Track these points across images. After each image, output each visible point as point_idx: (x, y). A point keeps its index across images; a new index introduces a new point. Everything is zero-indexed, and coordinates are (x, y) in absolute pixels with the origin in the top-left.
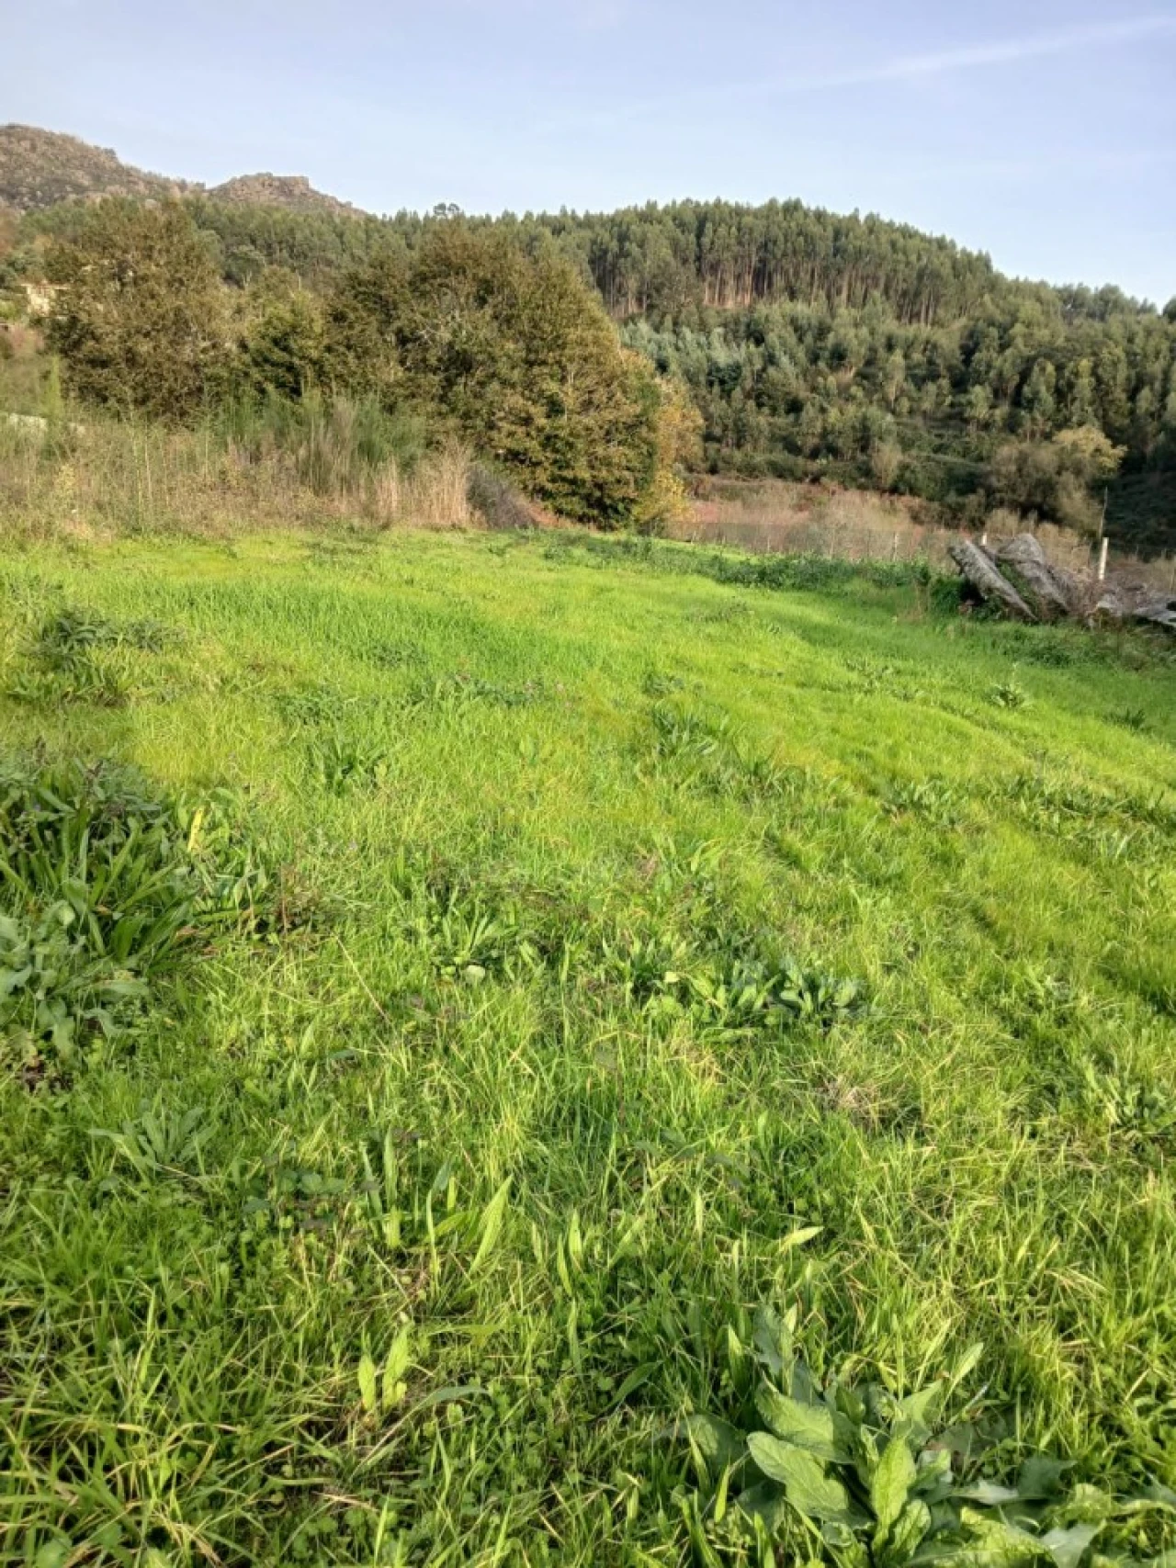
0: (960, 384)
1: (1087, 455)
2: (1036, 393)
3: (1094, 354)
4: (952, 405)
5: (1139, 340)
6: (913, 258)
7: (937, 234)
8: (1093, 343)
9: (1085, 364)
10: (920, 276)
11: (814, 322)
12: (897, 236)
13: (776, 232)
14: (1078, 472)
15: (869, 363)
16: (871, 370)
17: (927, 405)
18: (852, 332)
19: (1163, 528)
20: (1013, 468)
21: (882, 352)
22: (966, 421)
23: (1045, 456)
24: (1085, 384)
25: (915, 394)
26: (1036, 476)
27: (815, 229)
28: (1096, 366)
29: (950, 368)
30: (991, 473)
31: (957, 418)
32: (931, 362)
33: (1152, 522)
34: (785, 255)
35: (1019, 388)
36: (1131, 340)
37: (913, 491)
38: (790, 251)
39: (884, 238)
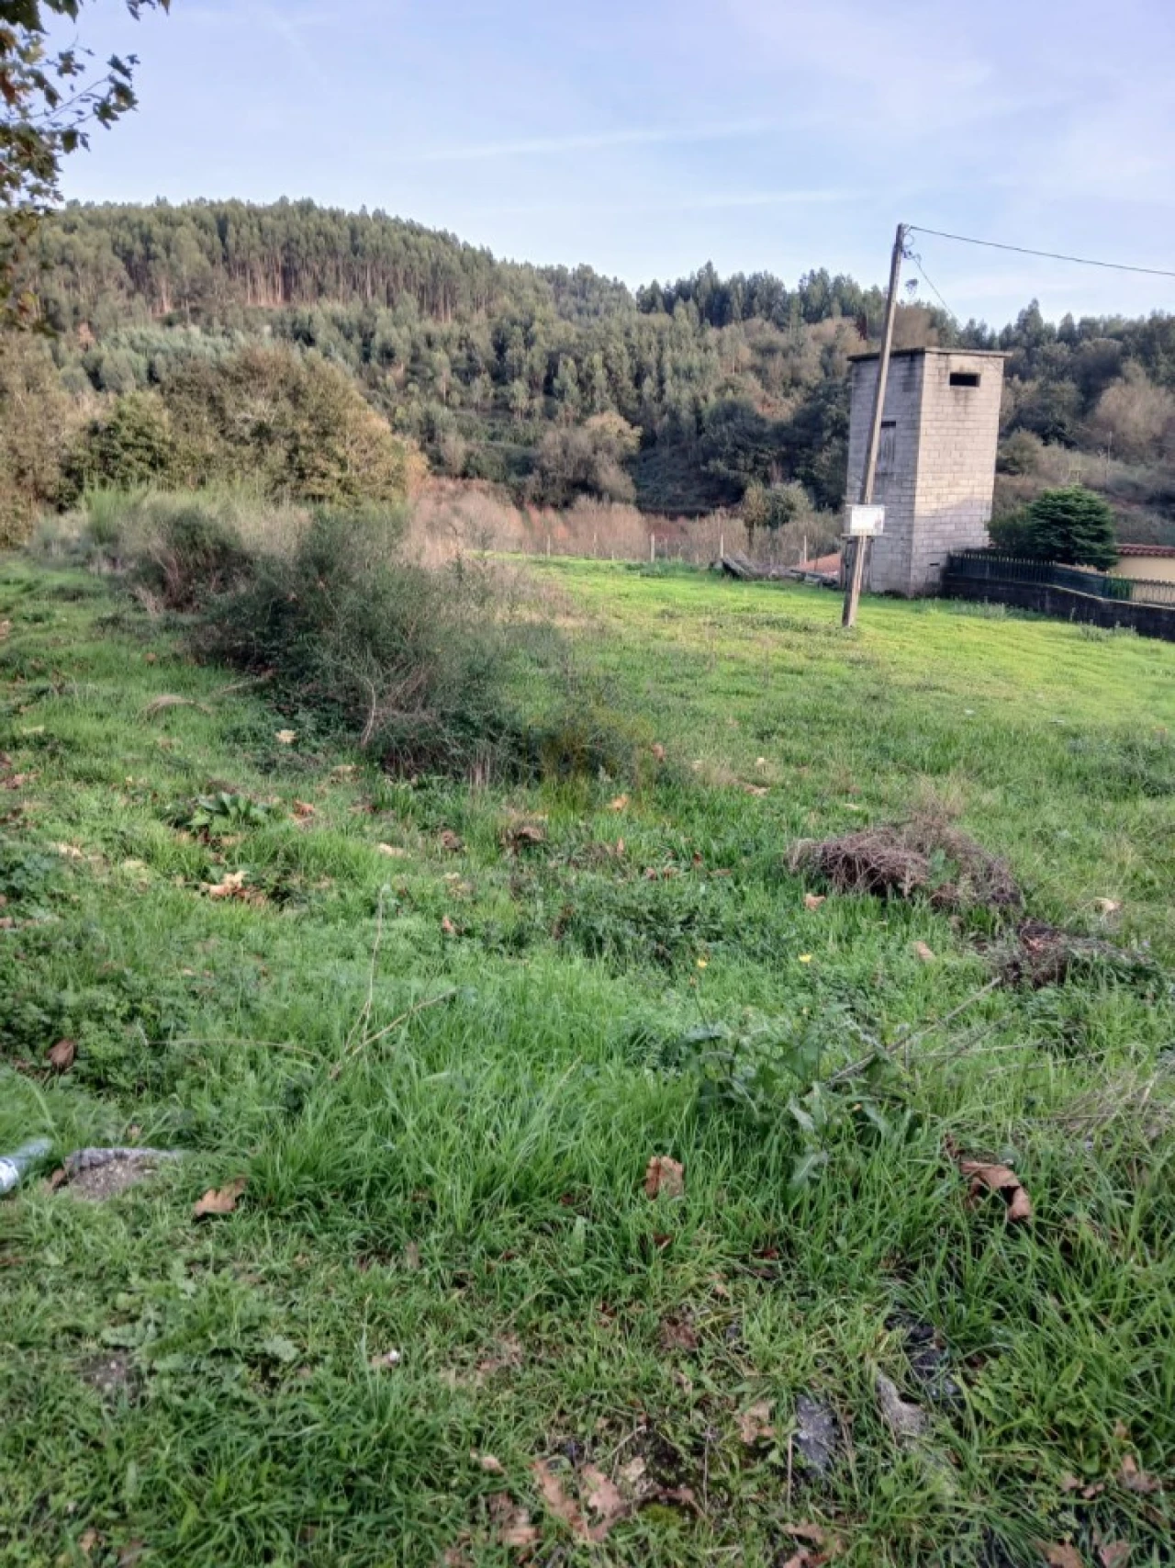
0: (500, 377)
1: (613, 437)
2: (564, 385)
3: (603, 349)
4: (496, 396)
5: (634, 333)
6: (425, 254)
7: (439, 228)
8: (599, 340)
9: (597, 358)
10: (434, 272)
11: (354, 322)
12: (407, 233)
13: (296, 232)
14: (609, 451)
15: (415, 359)
16: (419, 367)
17: (476, 397)
18: (394, 331)
19: (679, 491)
20: (559, 451)
21: (424, 350)
22: (512, 411)
23: (582, 439)
24: (600, 374)
25: (464, 388)
26: (578, 456)
27: (333, 229)
28: (606, 358)
29: (487, 363)
30: (542, 456)
31: (503, 407)
32: (470, 359)
33: (670, 488)
34: (308, 254)
35: (549, 380)
36: (627, 334)
37: (480, 474)
38: (313, 250)
39: (396, 236)
